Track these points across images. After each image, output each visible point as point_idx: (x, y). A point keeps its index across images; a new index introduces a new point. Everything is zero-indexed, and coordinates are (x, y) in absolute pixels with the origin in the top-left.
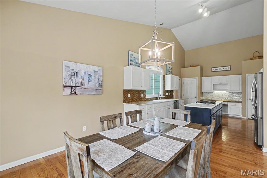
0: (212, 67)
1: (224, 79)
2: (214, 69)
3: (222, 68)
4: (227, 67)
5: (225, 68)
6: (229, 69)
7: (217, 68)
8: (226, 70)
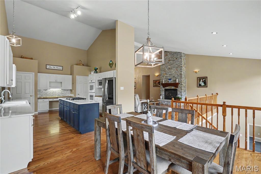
0: (47, 64)
1: (59, 77)
2: (48, 67)
3: (56, 67)
4: (60, 67)
5: (58, 67)
6: (61, 69)
7: (51, 66)
8: (59, 70)
